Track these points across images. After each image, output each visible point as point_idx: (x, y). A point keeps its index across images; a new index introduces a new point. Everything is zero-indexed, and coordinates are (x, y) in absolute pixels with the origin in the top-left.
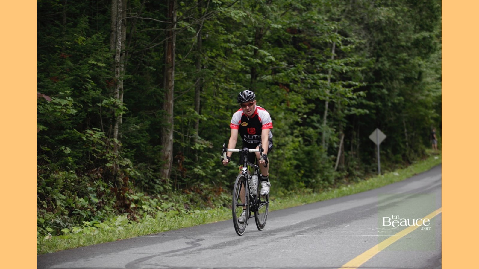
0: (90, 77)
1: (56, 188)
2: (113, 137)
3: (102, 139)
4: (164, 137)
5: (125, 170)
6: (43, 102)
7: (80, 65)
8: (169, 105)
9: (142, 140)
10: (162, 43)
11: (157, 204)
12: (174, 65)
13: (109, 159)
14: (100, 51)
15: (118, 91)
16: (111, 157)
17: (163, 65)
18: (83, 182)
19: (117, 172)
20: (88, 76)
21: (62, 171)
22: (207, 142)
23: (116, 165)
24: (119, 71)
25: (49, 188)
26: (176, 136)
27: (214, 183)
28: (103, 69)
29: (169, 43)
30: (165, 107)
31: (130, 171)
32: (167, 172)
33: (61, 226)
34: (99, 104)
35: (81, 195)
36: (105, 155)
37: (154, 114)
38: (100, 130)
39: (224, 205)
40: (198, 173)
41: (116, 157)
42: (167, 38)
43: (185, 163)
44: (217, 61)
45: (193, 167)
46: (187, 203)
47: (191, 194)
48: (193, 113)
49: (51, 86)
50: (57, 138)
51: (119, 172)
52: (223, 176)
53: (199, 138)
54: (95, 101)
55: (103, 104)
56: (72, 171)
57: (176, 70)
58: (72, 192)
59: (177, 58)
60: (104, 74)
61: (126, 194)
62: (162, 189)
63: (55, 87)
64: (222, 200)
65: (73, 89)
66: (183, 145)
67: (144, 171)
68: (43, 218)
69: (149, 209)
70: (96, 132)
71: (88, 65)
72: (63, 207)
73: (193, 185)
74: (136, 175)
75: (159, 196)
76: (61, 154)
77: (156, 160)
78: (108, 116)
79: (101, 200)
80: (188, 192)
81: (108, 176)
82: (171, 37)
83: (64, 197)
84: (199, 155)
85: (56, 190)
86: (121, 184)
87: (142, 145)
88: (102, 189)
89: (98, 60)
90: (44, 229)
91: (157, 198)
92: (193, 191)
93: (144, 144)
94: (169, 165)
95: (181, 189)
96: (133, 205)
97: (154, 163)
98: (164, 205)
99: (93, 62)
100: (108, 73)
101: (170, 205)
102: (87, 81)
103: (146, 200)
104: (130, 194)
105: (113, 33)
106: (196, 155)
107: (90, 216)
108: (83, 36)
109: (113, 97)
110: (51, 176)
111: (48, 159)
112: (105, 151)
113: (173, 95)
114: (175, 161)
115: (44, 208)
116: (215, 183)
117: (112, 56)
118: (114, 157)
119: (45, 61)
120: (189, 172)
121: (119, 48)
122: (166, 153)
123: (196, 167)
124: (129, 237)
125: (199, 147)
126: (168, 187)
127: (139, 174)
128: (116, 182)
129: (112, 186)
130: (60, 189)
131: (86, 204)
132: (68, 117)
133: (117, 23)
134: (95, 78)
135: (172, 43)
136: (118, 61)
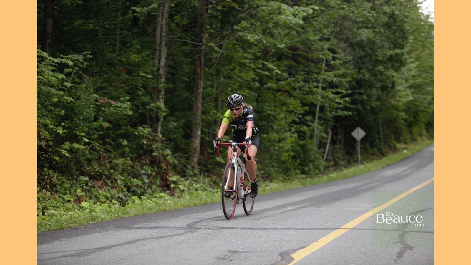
0: (141, 86)
1: (118, 171)
2: (156, 132)
3: (150, 134)
4: (193, 132)
5: (166, 158)
6: (108, 106)
7: (134, 76)
8: (198, 107)
9: (178, 135)
10: (193, 58)
11: (189, 184)
12: (202, 76)
13: (154, 149)
14: (148, 66)
15: (161, 97)
16: (156, 148)
17: (194, 76)
18: (136, 167)
19: (160, 159)
20: (140, 85)
21: (121, 158)
23: (159, 154)
24: (162, 81)
25: (112, 171)
26: (202, 132)
28: (150, 80)
29: (199, 59)
30: (195, 108)
31: (170, 159)
32: (195, 160)
33: (123, 200)
34: (148, 107)
35: (136, 176)
36: (152, 146)
37: (185, 115)
38: (148, 127)
40: (219, 161)
41: (160, 147)
42: (198, 55)
43: (209, 153)
44: (235, 73)
45: (215, 156)
46: (211, 185)
47: (214, 178)
48: (216, 114)
49: (113, 93)
50: (117, 133)
51: (162, 160)
54: (145, 105)
55: (151, 107)
56: (128, 158)
57: (203, 80)
58: (129, 174)
59: (204, 70)
60: (150, 83)
61: (168, 177)
62: (192, 173)
63: (116, 94)
65: (130, 95)
66: (207, 138)
67: (180, 159)
68: (110, 193)
69: (185, 188)
70: (145, 128)
71: (140, 77)
72: (122, 185)
73: (215, 171)
74: (173, 162)
75: (190, 178)
76: (120, 145)
77: (188, 151)
78: (153, 116)
79: (149, 181)
80: (211, 175)
81: (154, 162)
82: (200, 54)
83: (123, 178)
85: (117, 173)
86: (163, 169)
87: (178, 139)
88: (150, 172)
89: (146, 73)
91: (189, 180)
92: (215, 175)
93: (179, 138)
94: (197, 155)
95: (206, 174)
96: (172, 185)
97: (186, 153)
98: (194, 185)
99: (143, 74)
100: (154, 83)
101: (199, 185)
102: (137, 89)
103: (181, 181)
104: (170, 177)
105: (157, 51)
107: (143, 193)
108: (135, 53)
109: (158, 101)
110: (113, 162)
111: (111, 149)
112: (151, 143)
113: (201, 100)
114: (202, 151)
115: (109, 186)
117: (156, 69)
118: (158, 148)
119: (109, 74)
120: (212, 160)
121: (163, 63)
122: (195, 145)
124: (177, 208)
126: (197, 172)
127: (176, 162)
128: (159, 167)
129: (156, 170)
130: (120, 172)
131: (140, 183)
132: (126, 117)
133: (161, 44)
134: (144, 87)
135: (201, 59)
136: (162, 73)
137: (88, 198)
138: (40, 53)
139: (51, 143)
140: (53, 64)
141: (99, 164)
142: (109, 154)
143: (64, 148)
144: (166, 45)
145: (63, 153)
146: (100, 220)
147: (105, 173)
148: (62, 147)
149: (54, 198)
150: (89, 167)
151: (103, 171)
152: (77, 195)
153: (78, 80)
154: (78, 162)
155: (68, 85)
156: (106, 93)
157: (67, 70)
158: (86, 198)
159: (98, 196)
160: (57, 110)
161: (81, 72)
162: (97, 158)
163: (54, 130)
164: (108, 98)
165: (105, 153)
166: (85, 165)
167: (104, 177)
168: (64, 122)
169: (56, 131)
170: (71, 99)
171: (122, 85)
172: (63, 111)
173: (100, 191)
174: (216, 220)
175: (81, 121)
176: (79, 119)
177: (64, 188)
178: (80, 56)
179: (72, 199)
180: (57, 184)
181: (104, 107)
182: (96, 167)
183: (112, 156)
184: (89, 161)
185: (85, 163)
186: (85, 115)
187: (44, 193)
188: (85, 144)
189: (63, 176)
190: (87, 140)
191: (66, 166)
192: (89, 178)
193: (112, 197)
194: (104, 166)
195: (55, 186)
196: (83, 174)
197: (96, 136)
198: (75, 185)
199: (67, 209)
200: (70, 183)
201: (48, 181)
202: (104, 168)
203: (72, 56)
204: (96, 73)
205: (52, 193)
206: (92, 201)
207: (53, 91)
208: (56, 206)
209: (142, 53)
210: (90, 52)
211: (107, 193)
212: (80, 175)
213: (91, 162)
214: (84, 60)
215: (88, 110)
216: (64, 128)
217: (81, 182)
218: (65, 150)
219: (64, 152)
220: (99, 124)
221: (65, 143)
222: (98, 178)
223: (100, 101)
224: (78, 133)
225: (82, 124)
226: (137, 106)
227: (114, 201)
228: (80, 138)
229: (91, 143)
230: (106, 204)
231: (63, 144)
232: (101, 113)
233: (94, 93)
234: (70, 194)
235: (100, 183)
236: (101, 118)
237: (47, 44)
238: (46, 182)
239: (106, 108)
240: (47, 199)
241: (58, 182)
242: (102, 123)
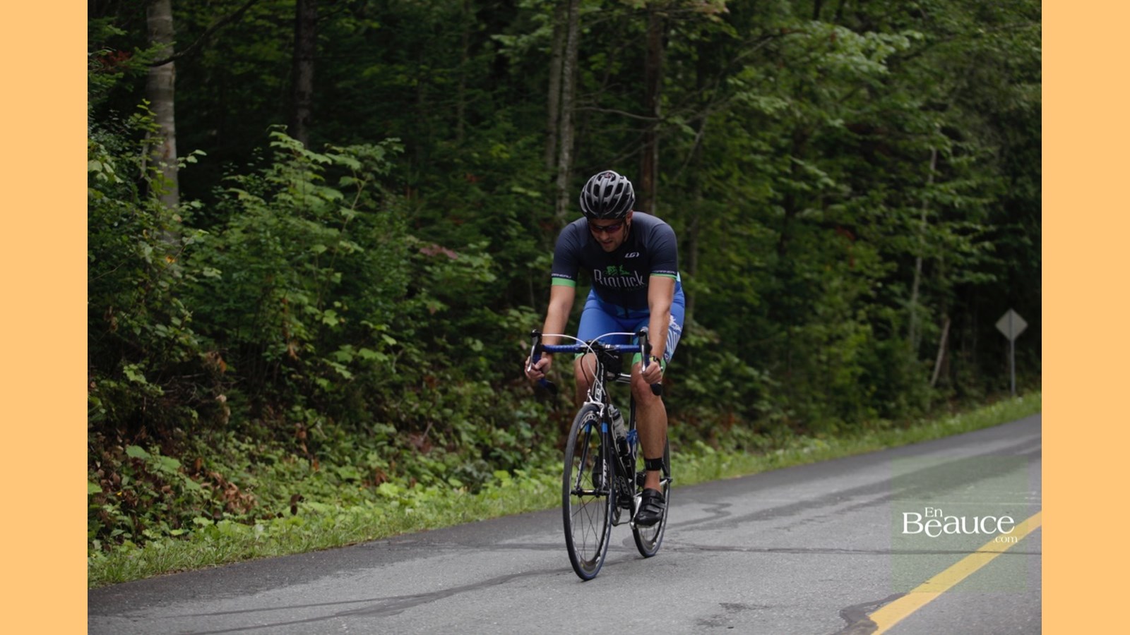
0: (515, 216)
1: (461, 411)
3: (534, 326)
6: (440, 261)
7: (500, 193)
10: (635, 152)
12: (655, 192)
14: (530, 169)
20: (513, 214)
21: (469, 381)
22: (710, 333)
24: (563, 205)
25: (448, 411)
27: (720, 406)
28: (536, 202)
29: (646, 154)
34: (530, 265)
35: (504, 424)
38: (532, 310)
39: (739, 448)
40: (693, 388)
42: (644, 146)
44: (729, 186)
45: (682, 377)
47: (682, 427)
49: (450, 232)
50: (459, 324)
51: (563, 386)
52: (736, 394)
53: (696, 324)
54: (523, 258)
55: (537, 264)
56: (486, 382)
57: (658, 203)
58: (487, 419)
59: (660, 178)
60: (536, 210)
63: (457, 234)
64: (734, 438)
65: (490, 238)
68: (443, 462)
70: (525, 313)
71: (514, 195)
72: (471, 443)
76: (467, 353)
78: (543, 286)
79: (533, 434)
82: (650, 144)
83: (473, 428)
84: (695, 355)
85: (460, 415)
86: (565, 406)
88: (535, 414)
89: (526, 185)
90: (446, 481)
92: (684, 421)
99: (520, 190)
100: (544, 209)
102: (506, 222)
105: (552, 137)
106: (690, 356)
107: (519, 461)
108: (501, 142)
110: (450, 390)
111: (447, 360)
115: (442, 446)
116: (724, 406)
117: (550, 178)
119: (441, 188)
120: (675, 386)
121: (564, 165)
123: (690, 378)
125: (696, 342)
128: (557, 403)
129: (550, 408)
130: (467, 413)
131: (512, 440)
132: (480, 288)
133: (559, 119)
134: (523, 218)
135: (652, 155)
136: (563, 187)
137: (394, 474)
138: (286, 142)
139: (310, 348)
140: (315, 167)
141: (418, 395)
142: (441, 373)
143: (339, 359)
144: (572, 122)
145: (338, 370)
146: (422, 526)
147: (434, 416)
148: (336, 357)
149: (318, 474)
150: (397, 401)
151: (428, 412)
152: (369, 468)
153: (371, 204)
154: (371, 391)
155: (350, 214)
156: (435, 234)
157: (346, 181)
158: (390, 473)
159: (417, 468)
160: (323, 271)
161: (377, 185)
162: (414, 381)
163: (317, 318)
164: (441, 245)
165: (432, 370)
166: (387, 397)
167: (430, 426)
168: (340, 301)
169: (320, 321)
170: (354, 247)
171: (472, 214)
172: (339, 275)
173: (422, 459)
174: (691, 529)
175: (378, 298)
176: (374, 293)
177: (341, 452)
178: (377, 147)
179: (357, 476)
180: (324, 442)
181: (431, 265)
182: (411, 403)
183: (449, 377)
184: (397, 388)
185: (387, 393)
186: (387, 284)
187: (295, 462)
188: (388, 350)
189: (336, 423)
190: (392, 342)
191: (343, 401)
192: (396, 427)
193: (449, 472)
194: (430, 401)
195: (318, 446)
196: (382, 418)
197: (412, 332)
198: (365, 443)
199: (346, 500)
200: (353, 439)
201: (304, 435)
202: (431, 404)
203: (359, 147)
204: (413, 188)
205: (313, 461)
206: (404, 480)
207: (315, 228)
208: (321, 492)
209: (516, 140)
210: (398, 140)
211: (437, 462)
212: (375, 421)
213: (400, 391)
214: (385, 156)
215: (395, 271)
216: (340, 313)
217: (377, 438)
218: (341, 363)
219: (340, 369)
220: (419, 304)
221: (341, 347)
222: (417, 427)
223: (423, 250)
224: (371, 325)
225: (380, 303)
226: (505, 262)
227: (454, 482)
228: (375, 335)
229: (401, 348)
230: (434, 490)
231: (338, 349)
232: (424, 279)
233: (410, 233)
234: (353, 465)
235: (422, 439)
236: (424, 289)
237: (301, 120)
238: (298, 437)
239: (435, 268)
240: (300, 476)
241: (325, 437)
242: (425, 302)
